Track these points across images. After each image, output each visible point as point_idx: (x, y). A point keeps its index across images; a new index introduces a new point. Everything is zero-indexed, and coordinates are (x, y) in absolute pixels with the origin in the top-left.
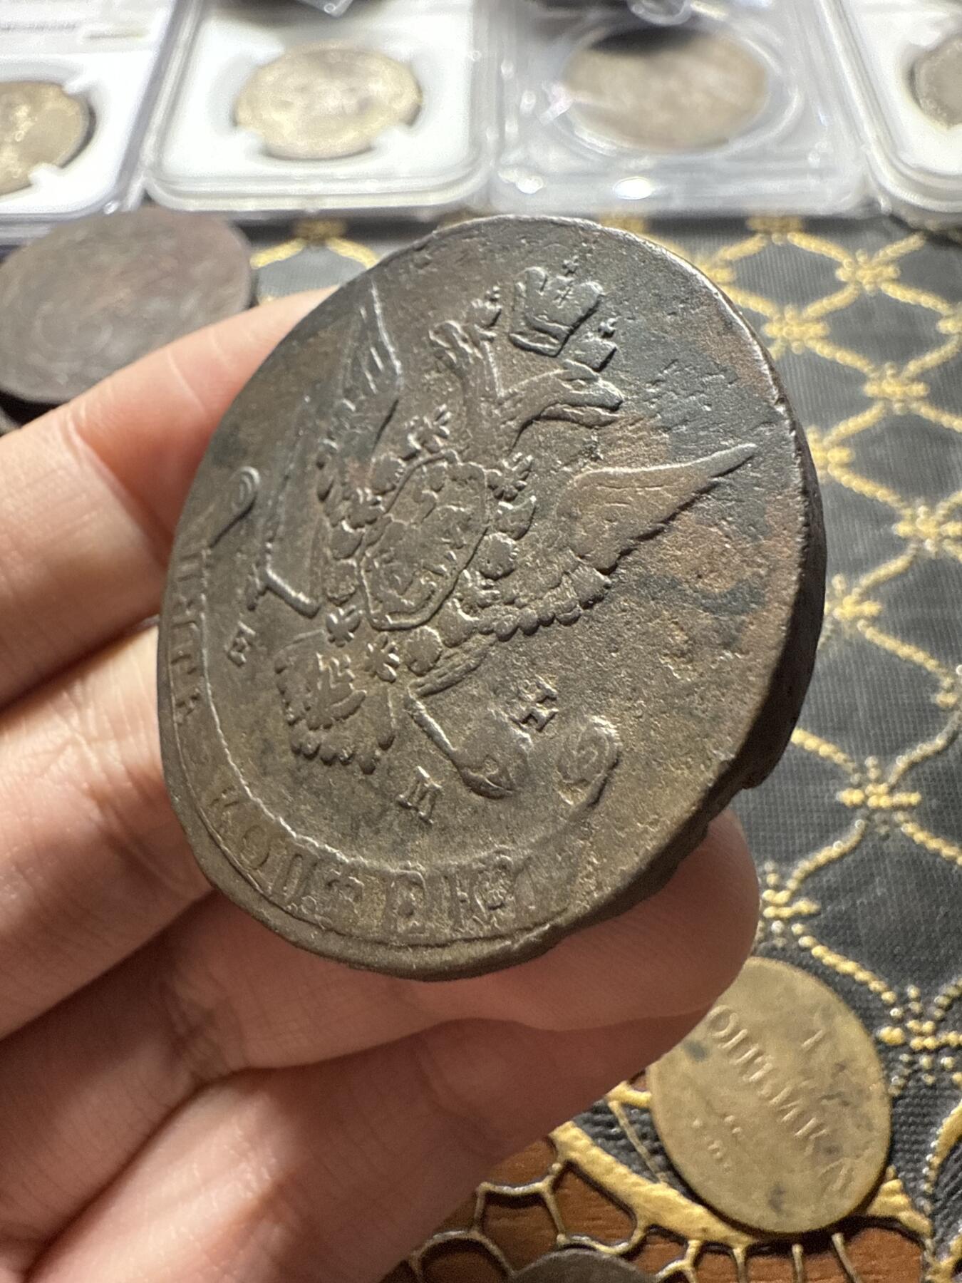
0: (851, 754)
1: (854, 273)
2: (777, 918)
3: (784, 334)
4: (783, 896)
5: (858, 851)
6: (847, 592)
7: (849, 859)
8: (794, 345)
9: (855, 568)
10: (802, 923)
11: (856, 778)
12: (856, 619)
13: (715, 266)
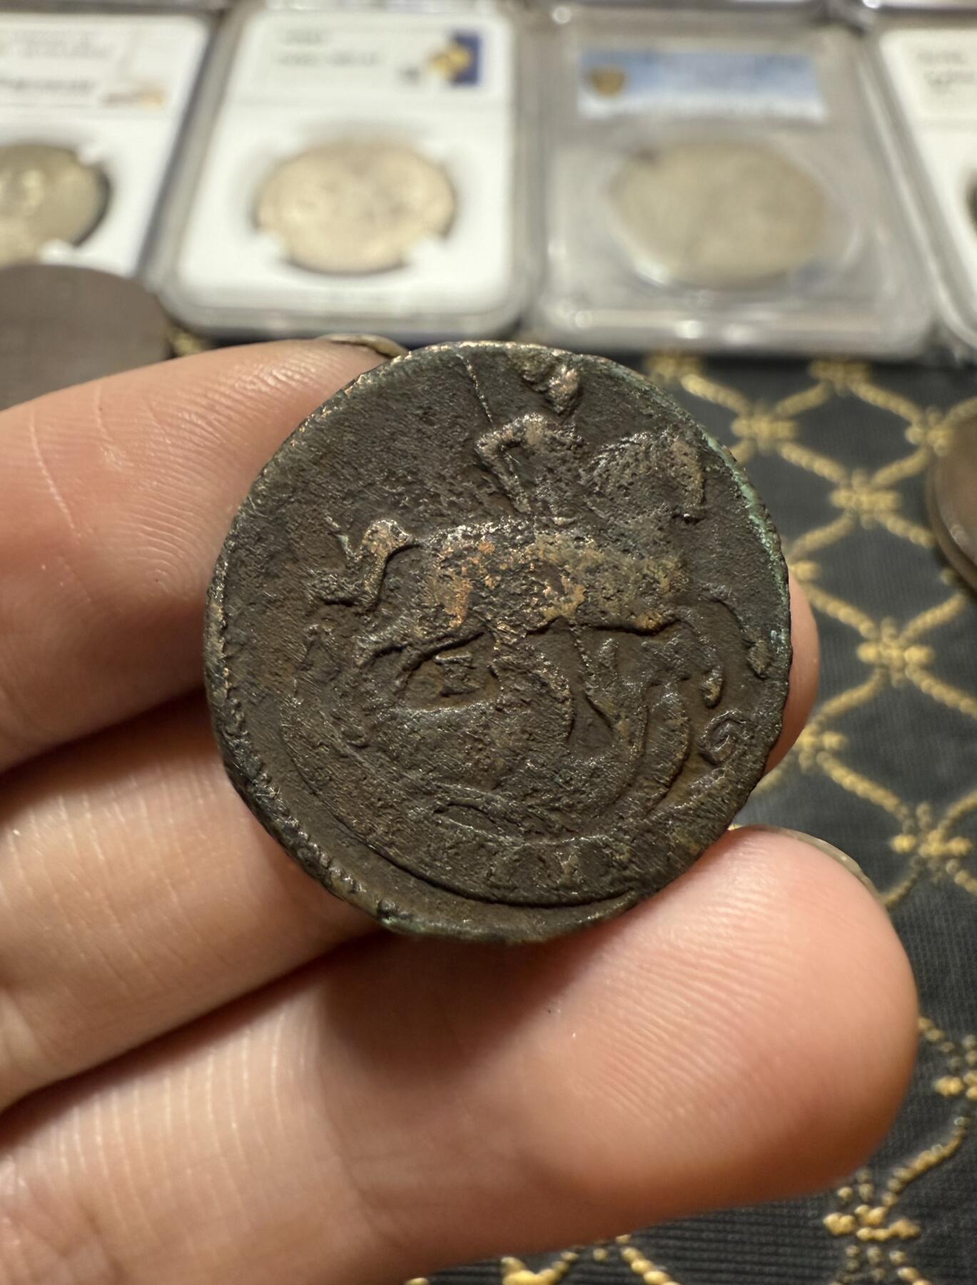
0: (944, 1029)
1: (925, 434)
2: (873, 1241)
3: (852, 504)
4: (876, 1213)
5: (958, 1158)
6: (932, 826)
7: (949, 1166)
8: (865, 519)
9: (940, 794)
10: (901, 1249)
11: (953, 1062)
12: (945, 858)
13: (777, 418)
